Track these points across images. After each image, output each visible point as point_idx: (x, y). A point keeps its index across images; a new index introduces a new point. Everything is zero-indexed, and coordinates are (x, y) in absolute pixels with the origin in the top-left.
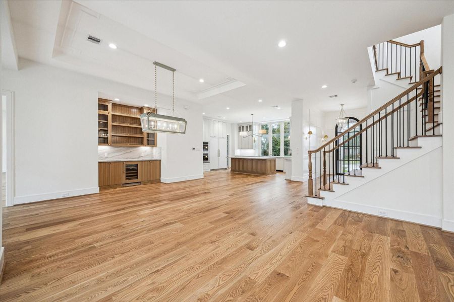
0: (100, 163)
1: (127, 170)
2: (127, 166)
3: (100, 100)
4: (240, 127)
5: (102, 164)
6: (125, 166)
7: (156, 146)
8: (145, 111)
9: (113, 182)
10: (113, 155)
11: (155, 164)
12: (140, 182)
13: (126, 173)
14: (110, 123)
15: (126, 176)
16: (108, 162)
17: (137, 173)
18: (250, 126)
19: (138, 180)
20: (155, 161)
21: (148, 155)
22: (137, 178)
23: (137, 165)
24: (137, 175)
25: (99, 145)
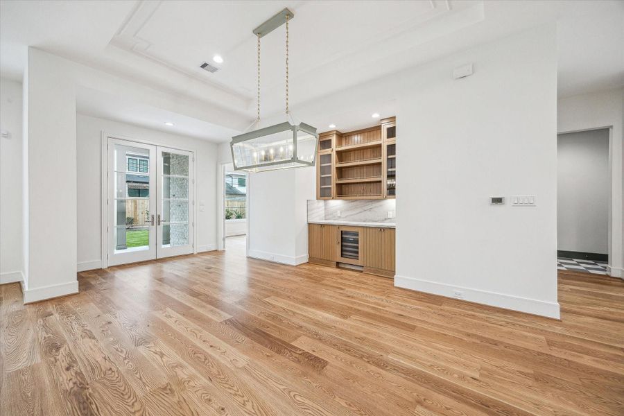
0: (310, 225)
2: (343, 233)
5: (314, 227)
12: (362, 266)
17: (358, 248)
19: (359, 262)
22: (358, 258)
24: (358, 253)
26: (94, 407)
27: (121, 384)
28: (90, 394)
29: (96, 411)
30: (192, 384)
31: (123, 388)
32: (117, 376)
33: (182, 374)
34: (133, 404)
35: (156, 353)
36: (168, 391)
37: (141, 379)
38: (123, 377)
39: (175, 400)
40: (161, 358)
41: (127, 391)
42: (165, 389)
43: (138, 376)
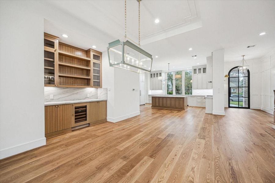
0: (46, 107)
1: (76, 112)
2: (76, 108)
3: (46, 35)
4: (151, 75)
5: (48, 108)
6: (74, 108)
7: (101, 87)
8: (92, 54)
9: (61, 127)
10: (60, 96)
11: (102, 105)
12: (89, 124)
13: (76, 116)
14: (57, 62)
15: (76, 119)
16: (55, 106)
17: (86, 114)
18: (160, 74)
19: (87, 122)
20: (102, 101)
21: (93, 96)
22: (86, 120)
23: (86, 107)
24: (86, 117)
25: (45, 86)
26: (230, 172)
27: (217, 172)
28: (231, 179)
29: (230, 170)
30: (197, 153)
31: (217, 169)
32: (217, 177)
33: (196, 156)
34: (217, 162)
35: (194, 171)
36: (205, 156)
37: (209, 167)
38: (215, 174)
39: (205, 154)
40: (194, 168)
41: (217, 167)
42: (205, 158)
43: (209, 169)
